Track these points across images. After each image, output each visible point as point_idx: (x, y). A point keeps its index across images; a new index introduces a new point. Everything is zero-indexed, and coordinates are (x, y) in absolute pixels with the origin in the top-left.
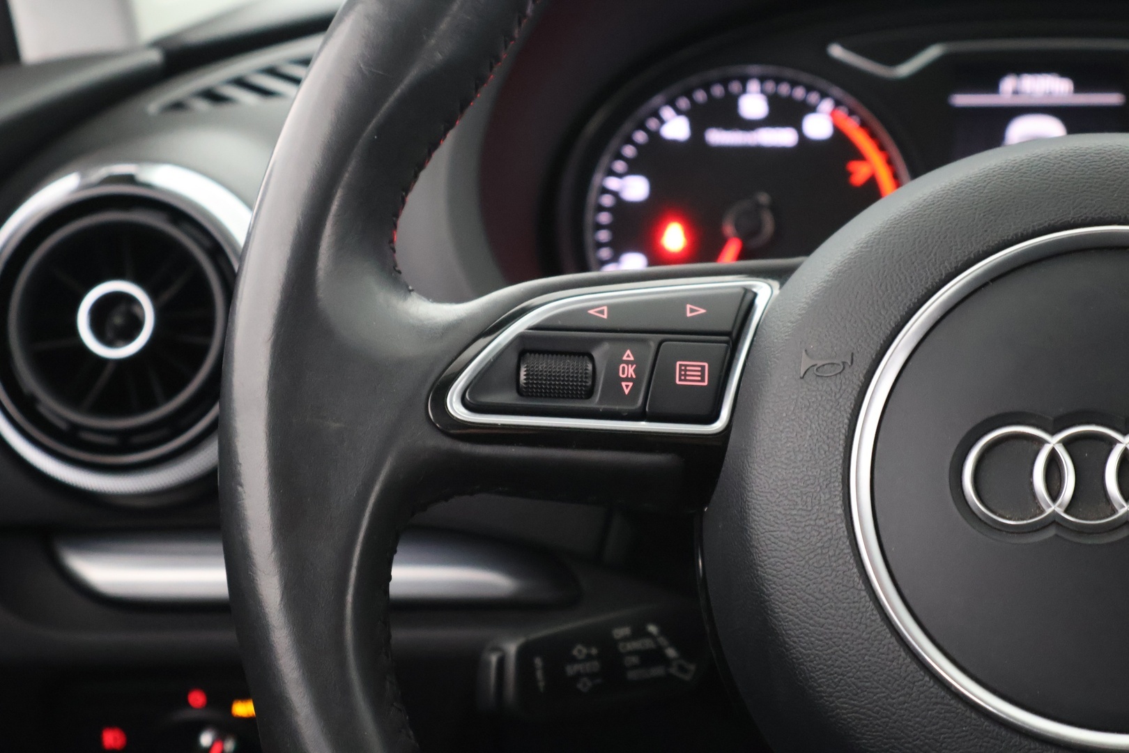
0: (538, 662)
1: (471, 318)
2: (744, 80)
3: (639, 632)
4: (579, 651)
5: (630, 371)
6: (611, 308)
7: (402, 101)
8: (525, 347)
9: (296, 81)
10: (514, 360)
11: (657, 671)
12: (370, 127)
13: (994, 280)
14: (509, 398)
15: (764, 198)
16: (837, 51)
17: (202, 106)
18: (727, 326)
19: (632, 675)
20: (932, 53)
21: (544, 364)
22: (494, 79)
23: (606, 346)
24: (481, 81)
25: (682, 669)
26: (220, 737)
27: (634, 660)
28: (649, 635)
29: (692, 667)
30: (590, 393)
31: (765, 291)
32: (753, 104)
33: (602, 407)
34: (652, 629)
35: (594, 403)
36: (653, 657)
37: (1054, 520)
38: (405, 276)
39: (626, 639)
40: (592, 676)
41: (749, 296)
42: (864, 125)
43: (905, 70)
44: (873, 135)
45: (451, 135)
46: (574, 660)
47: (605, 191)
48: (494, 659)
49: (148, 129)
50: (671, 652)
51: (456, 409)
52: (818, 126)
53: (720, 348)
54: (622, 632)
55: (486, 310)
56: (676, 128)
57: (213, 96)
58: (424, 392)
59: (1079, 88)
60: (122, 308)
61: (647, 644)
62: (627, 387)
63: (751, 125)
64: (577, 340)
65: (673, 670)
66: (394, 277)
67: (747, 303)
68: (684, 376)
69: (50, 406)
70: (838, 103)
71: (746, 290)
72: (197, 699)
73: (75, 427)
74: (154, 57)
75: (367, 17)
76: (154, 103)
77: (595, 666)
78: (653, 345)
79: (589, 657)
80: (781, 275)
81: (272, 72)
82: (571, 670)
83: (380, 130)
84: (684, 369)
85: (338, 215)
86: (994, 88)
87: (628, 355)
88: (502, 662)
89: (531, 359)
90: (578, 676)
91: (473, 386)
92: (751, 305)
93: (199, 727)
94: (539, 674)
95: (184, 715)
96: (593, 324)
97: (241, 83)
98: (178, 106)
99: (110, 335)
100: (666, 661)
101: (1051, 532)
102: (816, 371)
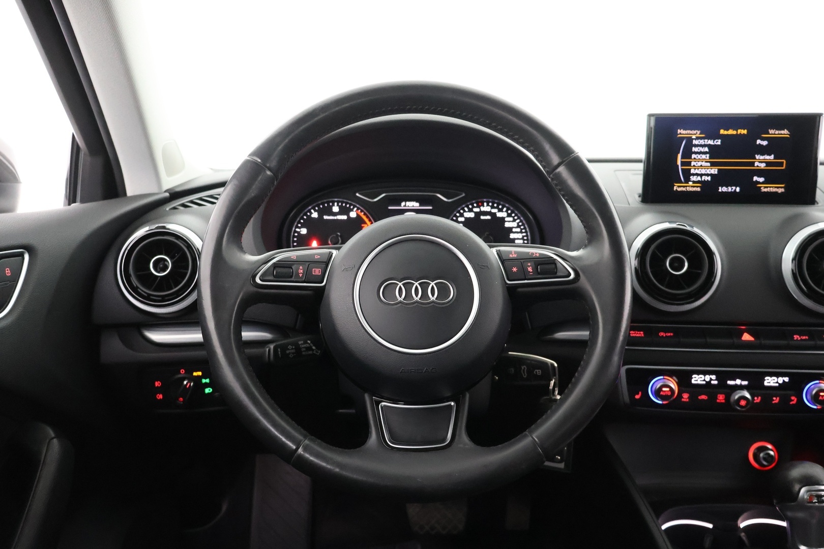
0: (279, 350)
1: (261, 259)
2: (333, 202)
3: (305, 342)
4: (290, 347)
5: (302, 271)
6: (297, 256)
7: (244, 206)
8: (275, 266)
9: (217, 199)
10: (273, 269)
11: (310, 352)
12: (236, 212)
13: (387, 248)
14: (271, 278)
15: (339, 234)
16: (357, 195)
17: (182, 208)
18: (325, 261)
19: (304, 353)
20: (383, 195)
21: (280, 270)
22: (266, 200)
23: (295, 265)
24: (263, 201)
25: (316, 352)
26: (189, 382)
27: (304, 349)
28: (308, 343)
29: (319, 351)
30: (291, 277)
31: (335, 252)
32: (336, 209)
33: (295, 280)
34: (309, 342)
35: (293, 279)
36: (309, 349)
37: (400, 302)
38: (244, 249)
39: (302, 344)
40: (293, 353)
41: (331, 254)
42: (365, 214)
43: (375, 200)
44: (367, 217)
45: (252, 219)
46: (288, 349)
47: (295, 232)
48: (267, 349)
49: (167, 214)
50: (314, 348)
51: (258, 280)
52: (353, 214)
53: (324, 266)
54: (300, 343)
55: (265, 257)
56: (315, 215)
57: (184, 206)
58: (250, 277)
59: (421, 205)
60: (162, 262)
61: (308, 345)
62: (301, 275)
63: (335, 214)
64: (288, 264)
65: (315, 352)
66: (241, 249)
67: (331, 255)
68: (315, 272)
69: (143, 289)
70: (358, 209)
71: (330, 252)
72: (182, 371)
73: (149, 295)
74: (167, 194)
75: (235, 185)
76: (168, 207)
77: (293, 351)
78: (307, 265)
79: (292, 349)
80: (338, 249)
81: (201, 199)
82: (288, 352)
83: (238, 213)
84: (315, 271)
85: (228, 233)
86: (400, 205)
87: (301, 267)
88: (269, 350)
89: (277, 269)
90: (290, 353)
91: (262, 275)
92: (332, 255)
93: (184, 379)
94: (279, 353)
95: (180, 376)
96: (292, 260)
97: (192, 202)
98: (175, 208)
99: (159, 270)
100: (313, 350)
101: (400, 305)
102: (346, 270)
